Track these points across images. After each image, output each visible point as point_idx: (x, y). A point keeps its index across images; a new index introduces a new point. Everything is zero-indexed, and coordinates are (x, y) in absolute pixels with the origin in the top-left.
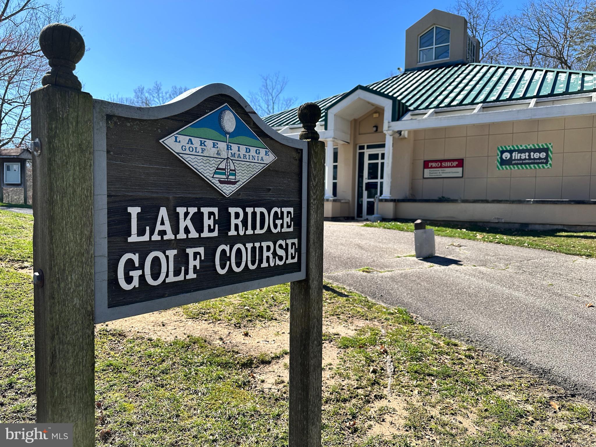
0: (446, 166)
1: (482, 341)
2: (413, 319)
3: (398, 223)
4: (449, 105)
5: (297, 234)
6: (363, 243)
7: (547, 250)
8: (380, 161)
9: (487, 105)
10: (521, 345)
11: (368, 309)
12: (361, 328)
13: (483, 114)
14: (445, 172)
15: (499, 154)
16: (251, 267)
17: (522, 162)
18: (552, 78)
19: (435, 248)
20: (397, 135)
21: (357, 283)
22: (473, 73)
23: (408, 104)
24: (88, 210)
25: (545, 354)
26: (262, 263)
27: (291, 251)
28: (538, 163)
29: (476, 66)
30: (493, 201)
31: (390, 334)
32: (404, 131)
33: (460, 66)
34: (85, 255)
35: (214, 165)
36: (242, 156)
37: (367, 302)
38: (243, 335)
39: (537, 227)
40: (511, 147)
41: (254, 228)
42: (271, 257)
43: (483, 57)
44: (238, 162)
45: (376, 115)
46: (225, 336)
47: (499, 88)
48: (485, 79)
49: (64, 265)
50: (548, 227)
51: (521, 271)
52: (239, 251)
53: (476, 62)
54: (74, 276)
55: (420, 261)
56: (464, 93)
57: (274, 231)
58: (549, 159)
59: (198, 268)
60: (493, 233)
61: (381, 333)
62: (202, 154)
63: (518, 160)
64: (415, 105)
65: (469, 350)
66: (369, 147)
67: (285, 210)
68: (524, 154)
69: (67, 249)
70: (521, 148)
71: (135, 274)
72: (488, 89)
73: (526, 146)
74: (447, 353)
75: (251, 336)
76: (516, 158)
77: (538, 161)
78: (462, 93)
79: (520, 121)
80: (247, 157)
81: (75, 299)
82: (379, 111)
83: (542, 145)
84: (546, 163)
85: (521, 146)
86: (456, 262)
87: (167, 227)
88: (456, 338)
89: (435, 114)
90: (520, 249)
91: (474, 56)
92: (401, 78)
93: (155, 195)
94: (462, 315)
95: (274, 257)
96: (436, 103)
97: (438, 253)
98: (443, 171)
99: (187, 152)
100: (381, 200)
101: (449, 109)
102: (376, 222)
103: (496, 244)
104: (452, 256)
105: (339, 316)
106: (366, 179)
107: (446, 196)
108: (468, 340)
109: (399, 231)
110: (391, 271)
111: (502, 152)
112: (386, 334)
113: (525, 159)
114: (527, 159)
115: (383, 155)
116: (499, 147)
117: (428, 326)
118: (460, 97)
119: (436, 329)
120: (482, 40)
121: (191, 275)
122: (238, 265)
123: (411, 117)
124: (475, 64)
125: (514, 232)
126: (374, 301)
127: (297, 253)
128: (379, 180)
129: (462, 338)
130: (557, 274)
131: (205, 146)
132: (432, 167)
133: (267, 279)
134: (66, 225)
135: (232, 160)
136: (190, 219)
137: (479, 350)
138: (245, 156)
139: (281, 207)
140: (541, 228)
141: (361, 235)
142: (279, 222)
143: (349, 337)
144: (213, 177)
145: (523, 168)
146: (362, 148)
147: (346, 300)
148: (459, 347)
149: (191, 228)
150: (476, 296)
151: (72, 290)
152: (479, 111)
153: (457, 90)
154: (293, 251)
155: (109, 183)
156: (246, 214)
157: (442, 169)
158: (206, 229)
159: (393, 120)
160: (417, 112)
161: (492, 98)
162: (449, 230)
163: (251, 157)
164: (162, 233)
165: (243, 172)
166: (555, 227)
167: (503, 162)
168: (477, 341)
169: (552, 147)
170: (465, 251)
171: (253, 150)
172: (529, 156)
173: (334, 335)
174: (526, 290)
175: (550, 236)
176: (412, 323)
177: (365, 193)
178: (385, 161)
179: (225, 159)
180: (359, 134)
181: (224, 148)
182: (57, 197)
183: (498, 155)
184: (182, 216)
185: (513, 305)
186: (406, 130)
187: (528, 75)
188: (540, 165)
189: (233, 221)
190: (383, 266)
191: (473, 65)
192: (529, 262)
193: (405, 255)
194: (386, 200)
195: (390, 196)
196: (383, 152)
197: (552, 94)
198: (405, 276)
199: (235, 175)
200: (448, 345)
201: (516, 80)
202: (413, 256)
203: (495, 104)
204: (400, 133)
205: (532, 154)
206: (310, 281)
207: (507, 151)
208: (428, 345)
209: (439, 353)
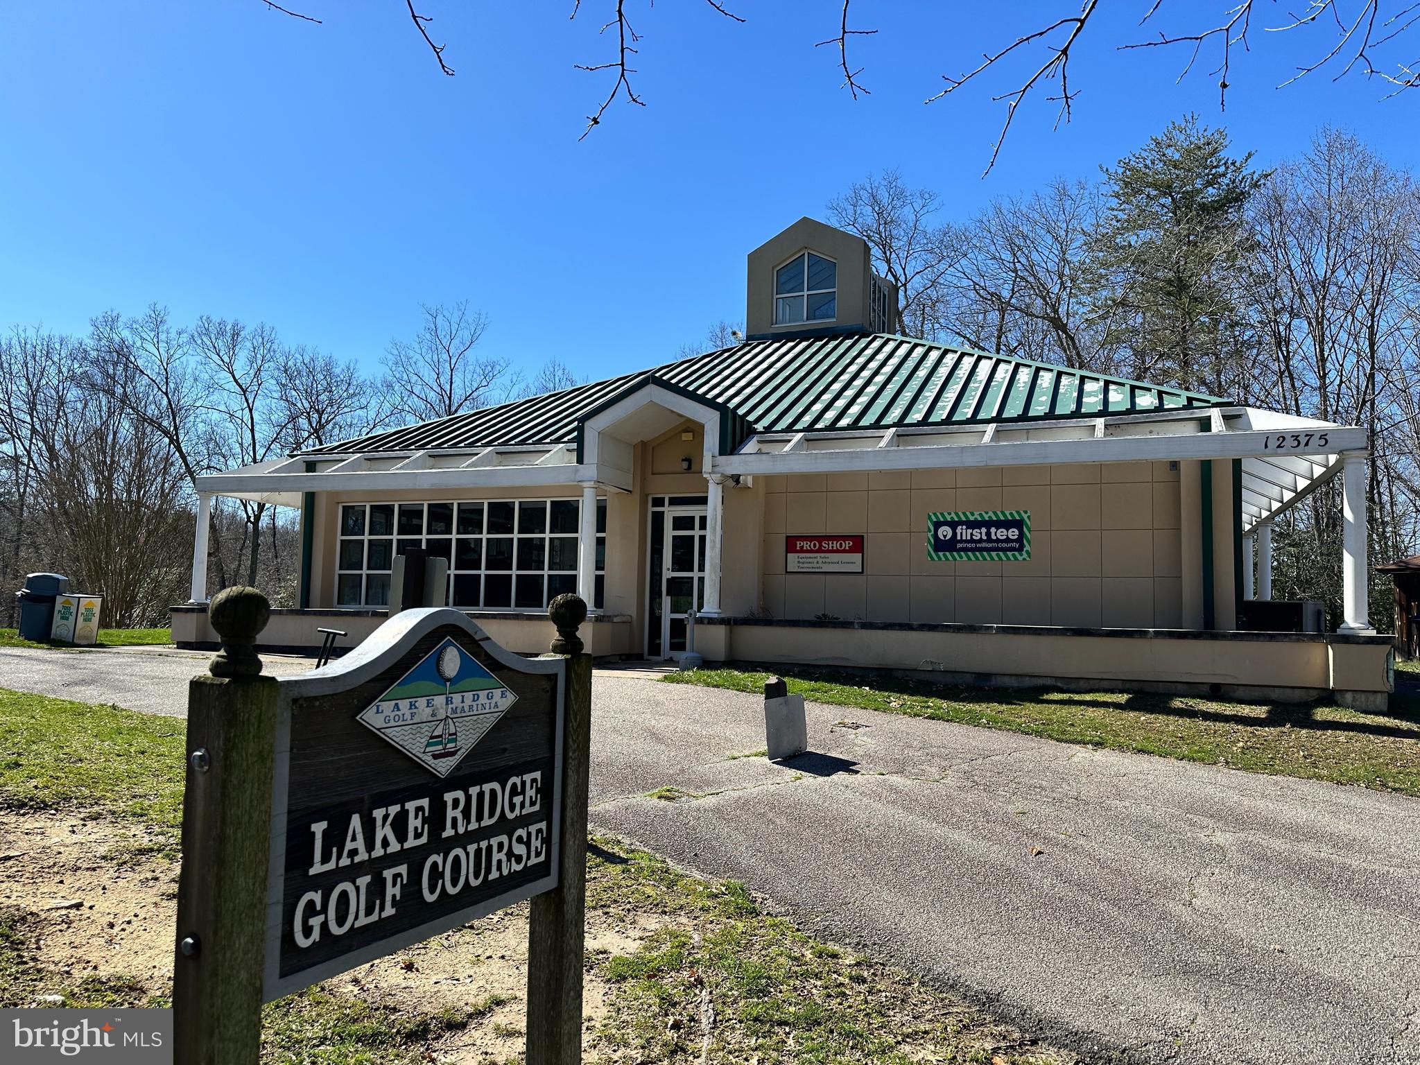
0: (830, 548)
1: (884, 944)
2: (757, 905)
3: (736, 673)
4: (832, 427)
5: (546, 814)
6: (660, 724)
7: (1022, 732)
8: (696, 533)
9: (906, 431)
10: (954, 947)
11: (668, 888)
12: (653, 933)
13: (896, 451)
14: (827, 560)
15: (932, 528)
16: (474, 883)
17: (974, 547)
18: (1027, 380)
19: (806, 734)
20: (731, 483)
21: (646, 827)
22: (881, 357)
23: (751, 418)
24: (266, 840)
25: (994, 962)
26: (490, 873)
27: (536, 843)
28: (1005, 550)
29: (888, 340)
30: (922, 627)
31: (710, 941)
32: (746, 475)
33: (856, 337)
34: (258, 906)
35: (427, 733)
36: (466, 709)
37: (666, 872)
38: (402, 968)
39: (1007, 681)
40: (953, 515)
41: (480, 818)
42: (504, 859)
43: (907, 306)
44: (460, 720)
45: (687, 437)
46: (363, 973)
47: (930, 394)
48: (904, 372)
49: (232, 926)
50: (1028, 682)
51: (970, 784)
52: (457, 860)
53: (889, 333)
54: (243, 939)
55: (776, 766)
56: (863, 400)
57: (510, 816)
58: (1025, 541)
59: (398, 898)
60: (922, 695)
61: (692, 941)
62: (411, 722)
63: (967, 541)
64: (766, 422)
65: (858, 964)
66: (674, 502)
67: (528, 778)
68: (979, 531)
69: (237, 901)
70: (972, 518)
71: (316, 922)
72: (908, 395)
73: (981, 515)
74: (816, 975)
75: (420, 969)
76: (964, 538)
77: (1005, 545)
78: (859, 400)
79: (966, 468)
80: (475, 708)
81: (242, 973)
82: (696, 430)
83: (1011, 514)
84: (1020, 549)
85: (973, 514)
86: (846, 766)
87: (360, 844)
88: (838, 939)
89: (806, 444)
90: (973, 731)
91: (884, 315)
92: (740, 353)
93: (345, 799)
94: (849, 890)
95: (509, 860)
96: (807, 419)
97: (813, 745)
98: (824, 560)
99: (392, 723)
100: (700, 621)
101: (832, 434)
102: (688, 670)
103: (926, 720)
104: (839, 750)
105: (608, 910)
106: (668, 569)
107: (832, 612)
108: (858, 944)
109: (738, 693)
110: (718, 794)
111: (938, 525)
112: (702, 942)
113: (981, 540)
114: (984, 541)
115: (703, 520)
116: (931, 514)
117: (784, 918)
118: (855, 410)
119: (799, 924)
120: (904, 269)
121: (389, 911)
122: (454, 882)
123: (758, 446)
124: (887, 336)
125: (962, 691)
126: (679, 869)
127: (544, 846)
128: (695, 574)
129: (847, 941)
130: (1035, 787)
131: (416, 708)
132: (802, 551)
133: (497, 898)
134: (238, 868)
135: (452, 719)
136: (391, 824)
137: (877, 963)
138: (471, 707)
139: (520, 774)
140: (1013, 683)
141: (657, 703)
142: (517, 800)
143: (628, 956)
144: (424, 753)
145: (977, 558)
146: (659, 502)
147: (623, 872)
148: (840, 960)
149: (392, 838)
150: (880, 845)
151: (239, 960)
152: (890, 443)
153: (850, 393)
154: (538, 844)
155: (292, 793)
156: (468, 798)
157: (823, 555)
158: (411, 834)
159: (723, 452)
160: (769, 436)
161: (916, 416)
162: (836, 688)
163: (480, 706)
164: (354, 852)
165: (468, 733)
166: (1040, 682)
167: (940, 545)
168: (875, 944)
169: (1029, 517)
170: (865, 738)
171: (483, 694)
172: (988, 534)
173: (598, 954)
174: (976, 827)
175: (1031, 701)
176: (755, 913)
177: (666, 601)
178: (708, 533)
179: (442, 720)
180: (653, 474)
181: (442, 704)
182: (230, 831)
183: (930, 531)
184: (379, 822)
185: (948, 863)
186: (750, 475)
187: (985, 367)
188: (1010, 554)
189: (450, 814)
190: (703, 783)
191: (883, 338)
192: (988, 761)
193: (747, 753)
194: (711, 621)
195: (719, 611)
196: (703, 514)
197: (1024, 417)
198: (743, 804)
199: (455, 740)
200: (819, 957)
201: (961, 378)
202: (763, 754)
203: (923, 430)
204: (736, 478)
205: (993, 530)
206: (565, 890)
207: (946, 523)
208: (782, 960)
209: (802, 975)
